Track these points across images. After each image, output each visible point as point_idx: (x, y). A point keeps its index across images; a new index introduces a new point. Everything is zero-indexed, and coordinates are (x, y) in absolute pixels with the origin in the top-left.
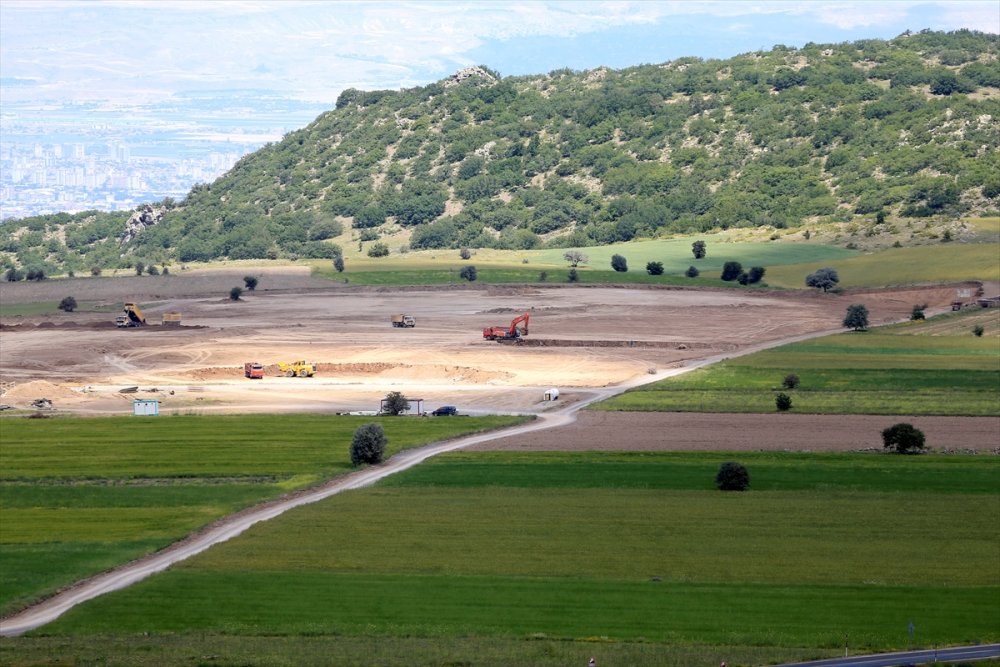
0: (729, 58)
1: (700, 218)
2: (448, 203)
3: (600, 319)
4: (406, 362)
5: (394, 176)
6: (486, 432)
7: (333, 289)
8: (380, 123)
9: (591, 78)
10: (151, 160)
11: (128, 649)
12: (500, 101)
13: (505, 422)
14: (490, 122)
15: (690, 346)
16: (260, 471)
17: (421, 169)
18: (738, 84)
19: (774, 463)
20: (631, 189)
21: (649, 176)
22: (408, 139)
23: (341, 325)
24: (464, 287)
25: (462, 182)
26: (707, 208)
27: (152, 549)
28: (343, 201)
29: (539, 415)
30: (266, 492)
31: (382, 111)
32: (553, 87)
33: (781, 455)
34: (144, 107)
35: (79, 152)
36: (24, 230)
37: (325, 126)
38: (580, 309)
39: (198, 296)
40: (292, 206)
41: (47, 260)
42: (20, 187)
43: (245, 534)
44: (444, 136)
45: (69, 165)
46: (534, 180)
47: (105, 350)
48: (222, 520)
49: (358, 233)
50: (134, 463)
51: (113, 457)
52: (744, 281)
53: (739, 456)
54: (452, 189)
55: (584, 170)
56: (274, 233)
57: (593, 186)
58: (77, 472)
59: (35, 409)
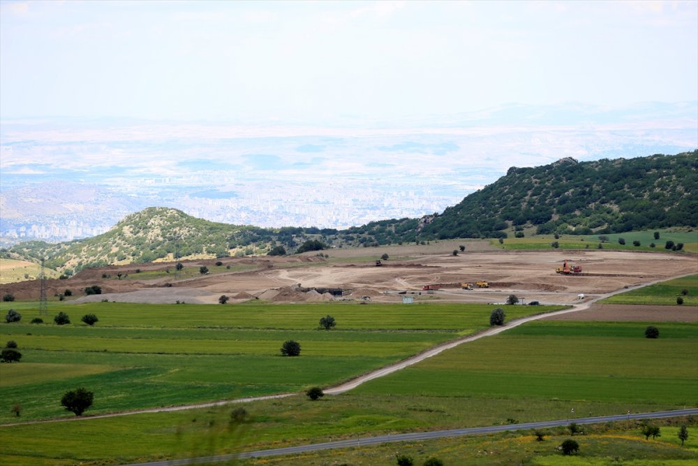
0: (675, 154)
1: (661, 222)
2: (553, 215)
3: (608, 265)
4: (522, 282)
5: (531, 204)
6: (550, 312)
7: (497, 251)
8: (526, 181)
9: (616, 162)
10: (441, 197)
11: (381, 401)
12: (576, 172)
13: (559, 308)
14: (572, 181)
15: (645, 276)
16: (451, 327)
17: (542, 200)
18: (679, 165)
19: (672, 327)
20: (632, 209)
21: (639, 204)
22: (537, 188)
23: (498, 266)
24: (553, 251)
25: (559, 206)
26: (663, 218)
27: (399, 360)
28: (508, 214)
29: (574, 305)
30: (452, 336)
31: (526, 176)
32: (600, 166)
33: (675, 323)
34: (439, 175)
35: (411, 194)
36: (378, 226)
37: (502, 182)
38: (601, 261)
39: (440, 254)
40: (487, 216)
41: (387, 239)
42: (386, 209)
43: (440, 355)
44: (552, 186)
45: (407, 199)
46: (590, 205)
47: (396, 276)
48: (432, 348)
49: (514, 228)
50: (399, 324)
51: (390, 321)
52: (674, 249)
53: (657, 323)
54: (555, 209)
55: (611, 201)
56: (479, 227)
57: (615, 208)
58: (375, 327)
59: (363, 300)
